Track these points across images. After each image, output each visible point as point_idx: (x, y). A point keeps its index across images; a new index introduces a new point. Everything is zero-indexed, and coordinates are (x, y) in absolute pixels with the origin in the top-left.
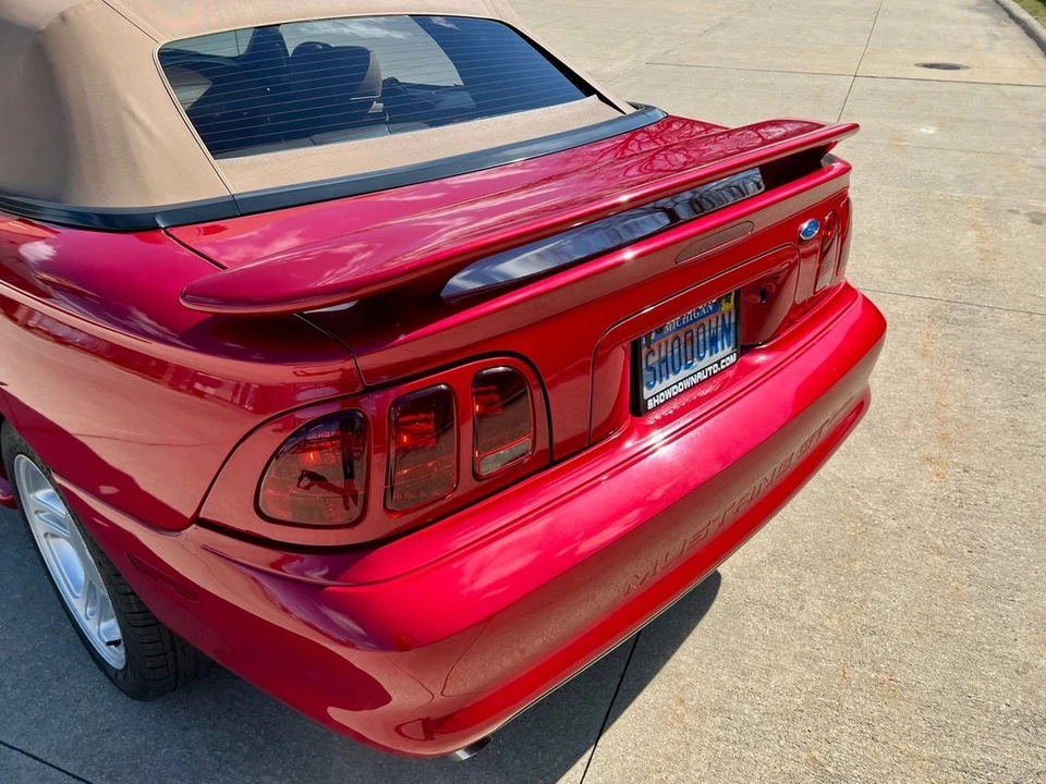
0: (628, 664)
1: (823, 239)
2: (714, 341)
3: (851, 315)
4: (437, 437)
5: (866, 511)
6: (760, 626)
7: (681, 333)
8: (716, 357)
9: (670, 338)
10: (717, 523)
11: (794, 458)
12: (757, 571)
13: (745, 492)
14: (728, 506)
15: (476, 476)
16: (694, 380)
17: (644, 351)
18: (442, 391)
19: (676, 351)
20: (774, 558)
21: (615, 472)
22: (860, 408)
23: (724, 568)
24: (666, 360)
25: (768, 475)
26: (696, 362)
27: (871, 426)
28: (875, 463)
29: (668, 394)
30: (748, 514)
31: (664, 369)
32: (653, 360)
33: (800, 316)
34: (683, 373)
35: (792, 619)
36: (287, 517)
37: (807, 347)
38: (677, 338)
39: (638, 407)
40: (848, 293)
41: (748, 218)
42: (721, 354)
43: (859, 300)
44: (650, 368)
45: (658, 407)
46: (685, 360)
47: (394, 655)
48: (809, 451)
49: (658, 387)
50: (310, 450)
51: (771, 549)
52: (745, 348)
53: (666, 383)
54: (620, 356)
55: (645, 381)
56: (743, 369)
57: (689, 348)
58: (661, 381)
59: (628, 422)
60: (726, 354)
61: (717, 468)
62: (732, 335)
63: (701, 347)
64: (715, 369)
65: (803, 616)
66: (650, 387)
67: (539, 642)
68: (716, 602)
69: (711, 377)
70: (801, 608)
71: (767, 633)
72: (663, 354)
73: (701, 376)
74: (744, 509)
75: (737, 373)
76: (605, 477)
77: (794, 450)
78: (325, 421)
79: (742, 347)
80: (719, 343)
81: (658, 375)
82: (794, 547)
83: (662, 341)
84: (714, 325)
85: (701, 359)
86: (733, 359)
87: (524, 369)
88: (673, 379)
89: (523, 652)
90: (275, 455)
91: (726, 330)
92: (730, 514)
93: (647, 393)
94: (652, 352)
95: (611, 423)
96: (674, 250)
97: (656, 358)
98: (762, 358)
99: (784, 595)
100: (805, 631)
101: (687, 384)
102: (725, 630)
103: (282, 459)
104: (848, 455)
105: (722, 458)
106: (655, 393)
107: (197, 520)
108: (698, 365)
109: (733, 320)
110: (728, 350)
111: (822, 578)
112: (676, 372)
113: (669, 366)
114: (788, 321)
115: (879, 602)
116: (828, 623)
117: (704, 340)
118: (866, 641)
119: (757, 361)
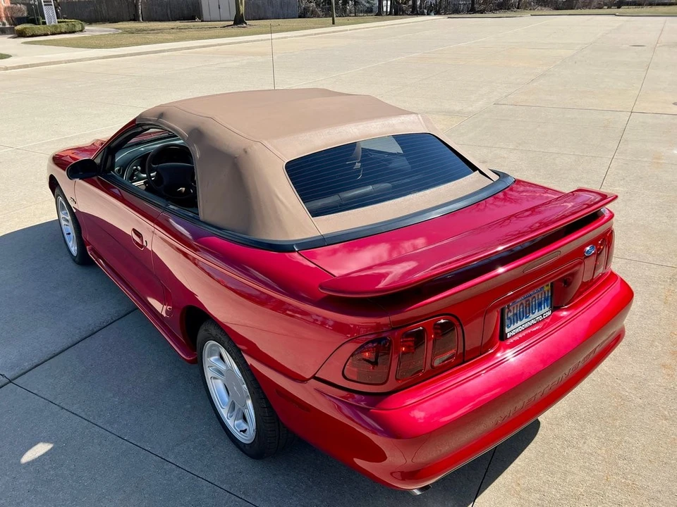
0: (490, 464)
1: (598, 254)
2: (540, 305)
3: (614, 289)
4: (415, 349)
5: (624, 393)
6: (562, 450)
7: (524, 302)
8: (541, 312)
9: (519, 304)
10: (541, 394)
11: (580, 364)
12: (560, 421)
13: (554, 381)
14: (545, 386)
15: (432, 366)
16: (530, 324)
17: (507, 310)
18: (420, 330)
19: (521, 310)
20: (570, 415)
21: (489, 369)
22: (618, 338)
23: (541, 418)
24: (516, 314)
25: (567, 372)
26: (531, 315)
27: (630, 344)
28: (631, 366)
29: (517, 330)
30: (555, 391)
31: (515, 319)
32: (510, 314)
33: (586, 290)
34: (525, 320)
35: (579, 448)
36: (355, 379)
37: (588, 308)
38: (522, 304)
39: (503, 336)
40: (613, 276)
41: (559, 250)
42: (543, 311)
43: (619, 281)
44: (509, 318)
45: (512, 336)
46: (525, 314)
47: (395, 440)
48: (588, 361)
49: (512, 327)
50: (367, 352)
51: (568, 410)
52: (556, 308)
53: (516, 325)
54: (495, 315)
55: (506, 324)
56: (555, 319)
57: (528, 308)
58: (514, 324)
59: (498, 344)
60: (546, 311)
61: (541, 367)
62: (549, 301)
63: (534, 308)
64: (541, 319)
65: (586, 447)
66: (508, 327)
67: (447, 448)
68: (537, 436)
69: (538, 322)
70: (585, 443)
71: (565, 454)
72: (515, 312)
73: (533, 322)
74: (554, 388)
75: (551, 321)
76: (484, 372)
77: (581, 359)
78: (372, 341)
79: (554, 307)
80: (543, 306)
81: (513, 322)
82: (581, 410)
83: (515, 306)
84: (540, 297)
85: (533, 313)
86: (549, 313)
87: (454, 320)
88: (520, 323)
89: (440, 450)
90: (352, 355)
91: (546, 299)
92: (538, 396)
93: (507, 330)
94: (510, 311)
95: (489, 344)
96: (523, 267)
97: (512, 314)
98: (565, 313)
99: (575, 435)
100: (586, 455)
101: (526, 326)
102: (542, 451)
103: (354, 357)
104: (615, 360)
105: (543, 361)
106: (512, 330)
107: (314, 377)
108: (532, 316)
109: (550, 294)
110: (547, 309)
111: (597, 428)
112: (521, 320)
113: (518, 317)
114: (579, 293)
115: (629, 443)
116: (599, 452)
117: (535, 304)
118: (621, 463)
119: (562, 315)
